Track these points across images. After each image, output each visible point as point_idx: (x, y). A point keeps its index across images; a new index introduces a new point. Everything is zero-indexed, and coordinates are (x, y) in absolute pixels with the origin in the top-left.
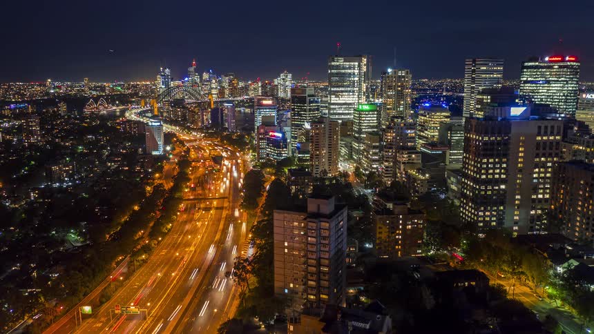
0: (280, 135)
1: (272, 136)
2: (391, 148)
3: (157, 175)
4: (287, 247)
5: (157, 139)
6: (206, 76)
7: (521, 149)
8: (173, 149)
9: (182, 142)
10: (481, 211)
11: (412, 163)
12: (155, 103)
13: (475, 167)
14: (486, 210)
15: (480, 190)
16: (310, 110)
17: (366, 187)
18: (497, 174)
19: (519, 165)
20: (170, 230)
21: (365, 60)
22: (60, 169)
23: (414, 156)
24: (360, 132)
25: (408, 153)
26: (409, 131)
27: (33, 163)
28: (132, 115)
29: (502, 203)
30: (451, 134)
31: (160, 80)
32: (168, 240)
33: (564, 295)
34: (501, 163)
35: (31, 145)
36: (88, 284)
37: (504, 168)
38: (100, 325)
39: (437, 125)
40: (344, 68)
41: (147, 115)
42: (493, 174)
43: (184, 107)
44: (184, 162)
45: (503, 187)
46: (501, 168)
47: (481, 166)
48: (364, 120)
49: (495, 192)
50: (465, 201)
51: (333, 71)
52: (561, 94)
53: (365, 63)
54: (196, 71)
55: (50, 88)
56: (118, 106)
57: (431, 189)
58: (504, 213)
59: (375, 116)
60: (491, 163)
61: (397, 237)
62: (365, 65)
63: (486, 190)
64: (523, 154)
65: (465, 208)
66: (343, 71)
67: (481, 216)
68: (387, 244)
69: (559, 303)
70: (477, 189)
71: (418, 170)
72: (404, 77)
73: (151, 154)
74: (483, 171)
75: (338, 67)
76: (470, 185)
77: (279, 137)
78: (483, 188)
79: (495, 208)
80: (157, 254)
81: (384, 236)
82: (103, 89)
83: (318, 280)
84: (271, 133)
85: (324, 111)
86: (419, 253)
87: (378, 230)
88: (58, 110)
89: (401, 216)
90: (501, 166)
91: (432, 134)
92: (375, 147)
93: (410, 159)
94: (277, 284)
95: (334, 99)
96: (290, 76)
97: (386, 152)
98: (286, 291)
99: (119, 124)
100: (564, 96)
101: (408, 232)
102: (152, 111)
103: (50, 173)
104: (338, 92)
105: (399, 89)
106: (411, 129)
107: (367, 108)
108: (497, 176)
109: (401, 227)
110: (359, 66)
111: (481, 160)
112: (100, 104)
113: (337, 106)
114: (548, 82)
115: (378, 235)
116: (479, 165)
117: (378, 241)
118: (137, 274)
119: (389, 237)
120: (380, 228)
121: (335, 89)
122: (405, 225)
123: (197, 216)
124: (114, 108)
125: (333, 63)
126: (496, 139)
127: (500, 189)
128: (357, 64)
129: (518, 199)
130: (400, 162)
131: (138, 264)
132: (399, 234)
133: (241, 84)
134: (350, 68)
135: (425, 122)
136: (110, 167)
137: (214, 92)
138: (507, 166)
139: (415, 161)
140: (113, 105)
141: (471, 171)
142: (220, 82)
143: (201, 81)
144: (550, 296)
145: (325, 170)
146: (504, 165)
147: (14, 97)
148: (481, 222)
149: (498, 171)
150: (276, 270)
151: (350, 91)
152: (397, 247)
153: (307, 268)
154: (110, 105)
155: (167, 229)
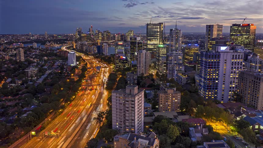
0: (125, 58)
1: (121, 58)
2: (171, 64)
3: (72, 75)
5: (73, 59)
6: (97, 31)
8: (80, 63)
9: (84, 60)
10: (207, 92)
12: (74, 43)
14: (209, 91)
15: (207, 83)
16: (138, 47)
17: (161, 81)
20: (74, 99)
22: (32, 72)
23: (181, 67)
24: (159, 56)
25: (179, 66)
26: (179, 56)
28: (64, 48)
29: (217, 89)
31: (77, 33)
32: (73, 103)
33: (239, 130)
34: (216, 71)
38: (39, 140)
39: (192, 54)
41: (70, 48)
44: (84, 69)
45: (217, 81)
46: (216, 73)
48: (161, 51)
52: (248, 40)
56: (59, 44)
57: (188, 82)
59: (166, 49)
60: (212, 71)
61: (169, 103)
63: (209, 83)
65: (201, 91)
66: (153, 30)
67: (207, 94)
68: (164, 106)
69: (236, 133)
71: (183, 74)
72: (178, 32)
73: (70, 65)
74: (208, 75)
76: (203, 80)
77: (124, 58)
79: (214, 91)
80: (68, 109)
81: (163, 103)
82: (53, 37)
83: (130, 122)
85: (145, 47)
86: (178, 110)
88: (33, 46)
89: (170, 94)
92: (165, 63)
93: (179, 69)
95: (149, 42)
97: (169, 65)
99: (58, 52)
100: (249, 41)
102: (73, 47)
104: (150, 39)
105: (176, 38)
107: (162, 46)
108: (214, 77)
109: (170, 99)
110: (160, 28)
111: (207, 70)
112: (51, 44)
113: (150, 45)
114: (242, 35)
116: (206, 72)
118: (58, 118)
121: (150, 38)
122: (172, 98)
123: (87, 93)
126: (214, 60)
130: (175, 70)
131: (58, 113)
133: (112, 35)
134: (156, 29)
137: (100, 38)
139: (181, 70)
140: (57, 44)
142: (103, 34)
144: (232, 131)
145: (143, 73)
148: (207, 97)
149: (215, 75)
150: (113, 118)
151: (156, 39)
152: (169, 108)
154: (56, 44)
155: (72, 98)
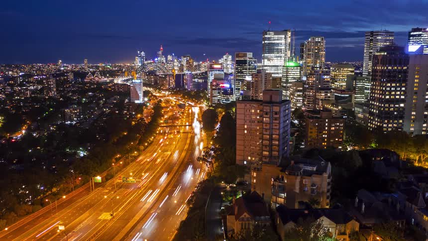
1: (222, 87)
2: (312, 89)
3: (139, 116)
4: (246, 129)
5: (139, 92)
6: (170, 58)
7: (416, 77)
8: (150, 100)
9: (155, 97)
10: (385, 123)
11: (328, 100)
12: (135, 74)
13: (380, 90)
14: (389, 123)
15: (385, 107)
16: (249, 69)
18: (398, 95)
19: (415, 89)
20: (153, 142)
21: (290, 33)
22: (71, 112)
23: (329, 95)
24: (287, 82)
25: (325, 92)
26: (326, 77)
27: (51, 109)
28: (119, 81)
29: (402, 118)
30: (356, 82)
31: (138, 60)
34: (401, 87)
35: (50, 97)
36: (97, 169)
37: (403, 91)
38: (107, 191)
39: (344, 78)
40: (274, 40)
42: (395, 95)
43: (156, 75)
44: (158, 108)
45: (402, 105)
46: (401, 91)
47: (386, 89)
48: (290, 74)
49: (396, 109)
50: (372, 118)
51: (266, 42)
53: (290, 35)
54: (163, 54)
55: (60, 67)
56: (108, 77)
58: (403, 125)
59: (299, 70)
60: (393, 87)
61: (324, 136)
62: (289, 37)
63: (389, 108)
64: (418, 81)
65: (372, 124)
66: (273, 42)
67: (385, 128)
68: (316, 141)
70: (382, 107)
71: (333, 105)
72: (319, 42)
73: (134, 102)
74: (387, 93)
75: (269, 39)
76: (376, 105)
77: (227, 87)
78: (387, 105)
79: (396, 121)
80: (144, 156)
81: (314, 135)
82: (97, 67)
83: (271, 151)
84: (221, 85)
86: (340, 149)
87: (310, 131)
88: (67, 78)
89: (327, 120)
90: (401, 89)
91: (341, 84)
92: (299, 91)
93: (326, 97)
94: (238, 158)
95: (266, 62)
96: (230, 57)
97: (308, 92)
98: (245, 163)
99: (110, 87)
101: (332, 132)
102: (133, 79)
103: (64, 114)
105: (316, 51)
106: (327, 75)
107: (292, 64)
108: (397, 97)
109: (326, 128)
110: (285, 38)
111: (386, 84)
112: (96, 76)
113: (269, 68)
115: (309, 134)
116: (384, 89)
117: (309, 139)
118: (131, 165)
119: (317, 136)
120: (311, 129)
121: (267, 55)
122: (329, 127)
124: (106, 79)
125: (266, 36)
126: (397, 68)
127: (400, 107)
128: (284, 36)
129: (413, 115)
130: (318, 99)
131: (132, 159)
132: (325, 134)
133: (195, 64)
134: (278, 40)
135: (335, 75)
136: (105, 111)
137: (176, 68)
138: (406, 89)
139: (330, 99)
140: (105, 77)
141: (377, 94)
142: (180, 62)
143: (166, 62)
146: (403, 89)
147: (36, 72)
149: (399, 93)
150: (238, 147)
151: (278, 57)
152: (323, 144)
153: (262, 142)
154: (103, 77)
155: (150, 141)
